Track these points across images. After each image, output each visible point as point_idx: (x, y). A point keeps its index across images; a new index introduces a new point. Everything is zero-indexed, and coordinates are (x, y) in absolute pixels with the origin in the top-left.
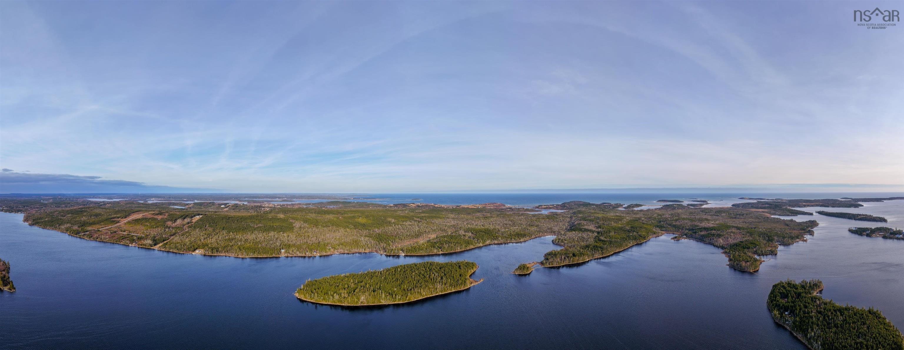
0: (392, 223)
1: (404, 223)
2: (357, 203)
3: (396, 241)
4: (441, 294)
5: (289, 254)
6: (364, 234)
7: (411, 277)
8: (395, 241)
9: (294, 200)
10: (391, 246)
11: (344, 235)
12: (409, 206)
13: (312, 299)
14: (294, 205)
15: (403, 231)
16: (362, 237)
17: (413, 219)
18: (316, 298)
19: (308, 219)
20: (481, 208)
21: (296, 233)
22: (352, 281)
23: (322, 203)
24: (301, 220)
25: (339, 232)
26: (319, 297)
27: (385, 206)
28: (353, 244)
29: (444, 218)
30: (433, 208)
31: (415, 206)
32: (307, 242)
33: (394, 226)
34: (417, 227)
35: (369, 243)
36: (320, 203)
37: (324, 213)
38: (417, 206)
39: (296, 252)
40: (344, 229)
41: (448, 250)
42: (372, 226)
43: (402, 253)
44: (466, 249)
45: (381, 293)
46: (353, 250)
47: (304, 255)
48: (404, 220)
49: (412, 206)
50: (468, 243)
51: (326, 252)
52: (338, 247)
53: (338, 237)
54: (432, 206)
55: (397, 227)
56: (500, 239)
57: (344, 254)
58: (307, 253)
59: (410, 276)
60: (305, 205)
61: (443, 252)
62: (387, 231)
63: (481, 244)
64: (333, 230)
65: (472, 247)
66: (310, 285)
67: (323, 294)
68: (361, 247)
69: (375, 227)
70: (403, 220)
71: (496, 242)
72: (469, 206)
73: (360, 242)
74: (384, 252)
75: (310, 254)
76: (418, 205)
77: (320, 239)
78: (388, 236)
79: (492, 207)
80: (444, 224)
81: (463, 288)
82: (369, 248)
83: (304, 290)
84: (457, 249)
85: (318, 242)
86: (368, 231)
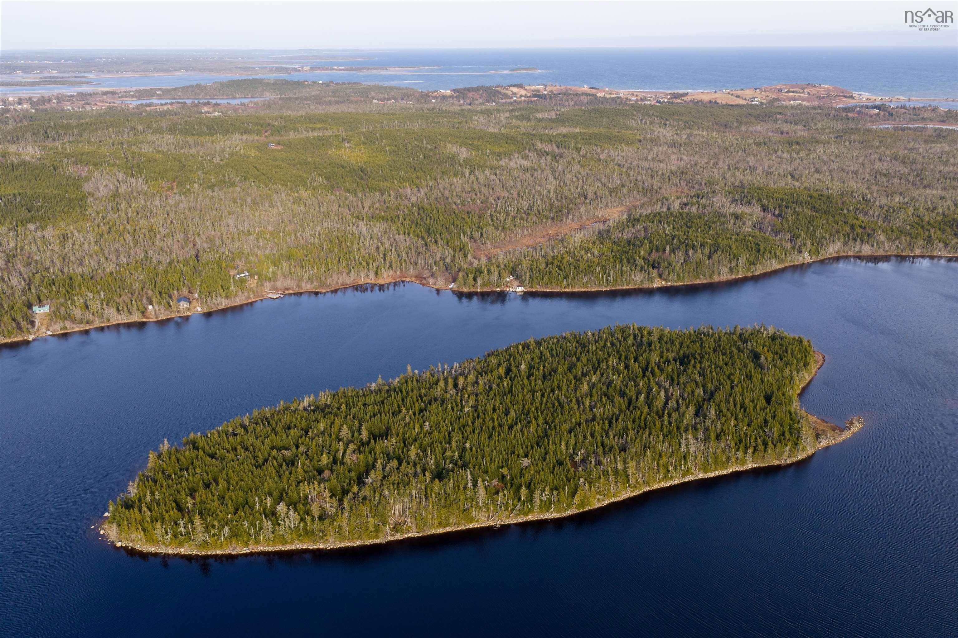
0: (460, 165)
1: (503, 163)
2: (327, 85)
3: (485, 235)
4: (701, 476)
5: (68, 324)
6: (367, 209)
7: (578, 402)
8: (482, 235)
9: (90, 76)
10: (470, 257)
11: (293, 216)
12: (506, 96)
13: (181, 545)
14: (90, 99)
15: (504, 194)
16: (361, 223)
17: (532, 147)
18: (200, 536)
19: (143, 159)
20: (762, 103)
21: (97, 222)
22: (345, 432)
23: (198, 86)
24: (115, 164)
25: (271, 205)
26: (212, 531)
27: (425, 97)
28: (331, 251)
29: (640, 141)
30: (590, 103)
31: (526, 96)
32: (146, 257)
33: (470, 173)
34: (551, 177)
35: (387, 245)
36: (192, 86)
37: (209, 128)
38: (535, 96)
39: (103, 309)
40: (291, 189)
41: (686, 275)
42: (392, 176)
43: (516, 283)
44: (750, 274)
45: (470, 484)
46: (331, 277)
47: (136, 317)
48: (501, 150)
49: (515, 94)
50: (759, 251)
51: (227, 297)
52: (272, 268)
53: (270, 228)
54: (584, 94)
55: (481, 178)
56: (882, 238)
57: (301, 294)
58: (151, 307)
59: (574, 400)
60: (133, 96)
61: (666, 280)
62: (447, 193)
63: (806, 254)
64: (249, 199)
65: (776, 265)
66: (169, 471)
67: (231, 509)
68: (361, 264)
69: (402, 179)
70: (497, 149)
71: (866, 250)
72: (717, 95)
73: (355, 242)
74: (447, 281)
75: (162, 309)
76: (538, 91)
77: (199, 242)
78: (453, 216)
79: (803, 99)
80: (646, 165)
81: (790, 457)
82: (391, 266)
83: (140, 511)
84: (716, 272)
85: (193, 253)
86: (377, 194)
